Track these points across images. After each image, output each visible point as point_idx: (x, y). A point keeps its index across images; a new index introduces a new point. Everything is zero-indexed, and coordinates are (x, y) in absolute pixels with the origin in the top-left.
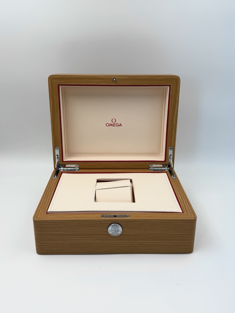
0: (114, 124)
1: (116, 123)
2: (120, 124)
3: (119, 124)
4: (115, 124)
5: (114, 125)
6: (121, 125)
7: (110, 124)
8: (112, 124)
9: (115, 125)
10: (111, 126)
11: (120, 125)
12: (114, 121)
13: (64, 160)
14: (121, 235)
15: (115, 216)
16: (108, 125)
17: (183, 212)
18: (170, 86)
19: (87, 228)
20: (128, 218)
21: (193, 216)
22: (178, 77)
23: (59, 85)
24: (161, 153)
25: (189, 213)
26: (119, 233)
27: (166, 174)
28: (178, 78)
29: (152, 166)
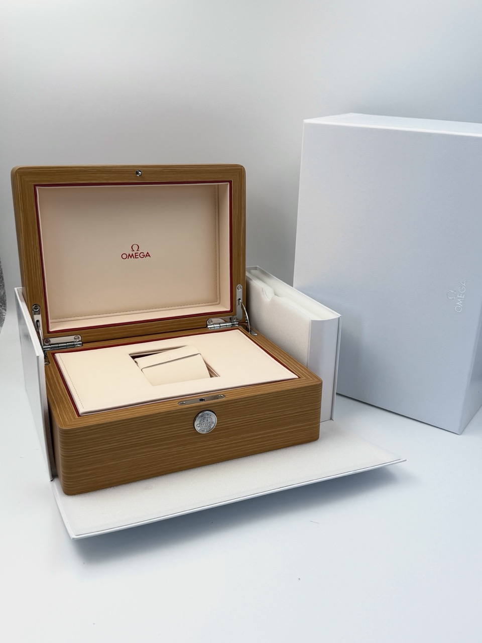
0: (135, 253)
1: (139, 252)
2: (148, 253)
3: (145, 254)
4: (138, 254)
5: (136, 256)
6: (149, 256)
7: (129, 255)
8: (132, 255)
9: (138, 256)
10: (131, 257)
11: (146, 256)
12: (135, 248)
13: (51, 330)
14: (215, 430)
15: (202, 400)
16: (124, 256)
17: (299, 378)
18: (230, 182)
19: (160, 427)
20: (224, 399)
21: (316, 380)
22: (242, 166)
23: (35, 186)
24: (218, 300)
25: (309, 377)
26: (212, 427)
27: (238, 330)
28: (241, 169)
29: (212, 322)
